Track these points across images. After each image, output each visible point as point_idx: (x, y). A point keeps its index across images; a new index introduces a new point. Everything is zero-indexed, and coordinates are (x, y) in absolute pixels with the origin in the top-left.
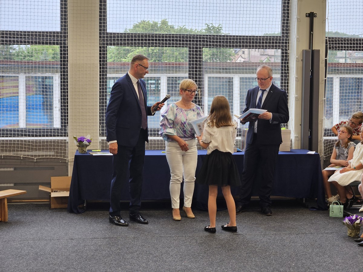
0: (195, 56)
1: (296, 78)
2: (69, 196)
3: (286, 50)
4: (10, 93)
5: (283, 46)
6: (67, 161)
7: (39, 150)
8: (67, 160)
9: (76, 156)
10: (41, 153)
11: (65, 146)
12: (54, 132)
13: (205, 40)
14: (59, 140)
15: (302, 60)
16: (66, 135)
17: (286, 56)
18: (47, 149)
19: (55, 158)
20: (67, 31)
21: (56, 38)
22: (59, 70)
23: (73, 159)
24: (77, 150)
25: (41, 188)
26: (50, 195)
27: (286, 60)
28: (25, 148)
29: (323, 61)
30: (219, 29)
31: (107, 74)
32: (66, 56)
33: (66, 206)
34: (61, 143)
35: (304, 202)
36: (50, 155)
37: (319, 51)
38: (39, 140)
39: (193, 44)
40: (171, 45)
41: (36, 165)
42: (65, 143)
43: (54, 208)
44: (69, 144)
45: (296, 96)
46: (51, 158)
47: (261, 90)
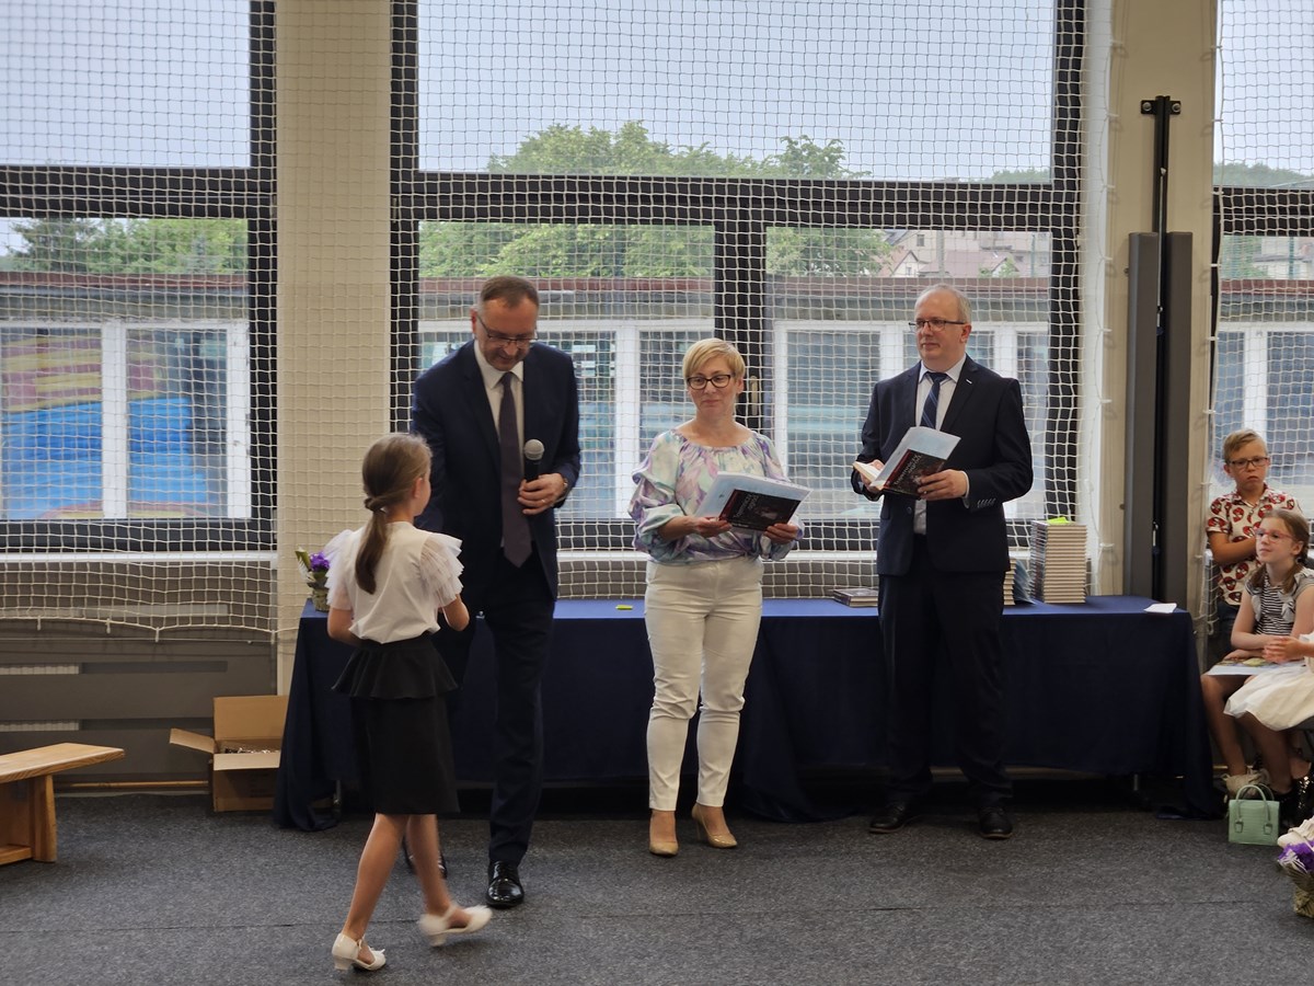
0: (737, 257)
1: (1104, 336)
2: (277, 766)
3: (1069, 233)
4: (69, 393)
5: (1056, 221)
6: (273, 641)
7: (173, 598)
8: (273, 635)
9: (303, 621)
10: (178, 611)
11: (266, 586)
12: (227, 535)
13: (776, 197)
14: (243, 563)
15: (1128, 271)
16: (268, 543)
17: (1070, 257)
18: (199, 596)
19: (228, 630)
20: (272, 168)
21: (233, 192)
22: (245, 308)
23: (293, 631)
24: (310, 600)
25: (179, 738)
26: (212, 765)
27: (1068, 270)
28: (121, 592)
29: (1205, 272)
30: (833, 155)
31: (420, 323)
32: (272, 257)
33: (267, 803)
34: (252, 572)
35: (1136, 788)
36: (210, 619)
37: (1188, 238)
38: (171, 563)
39: (732, 215)
40: (651, 218)
41: (161, 655)
42: (265, 574)
43: (226, 812)
44: (282, 574)
45: (1107, 404)
46: (216, 629)
47: (928, 375)
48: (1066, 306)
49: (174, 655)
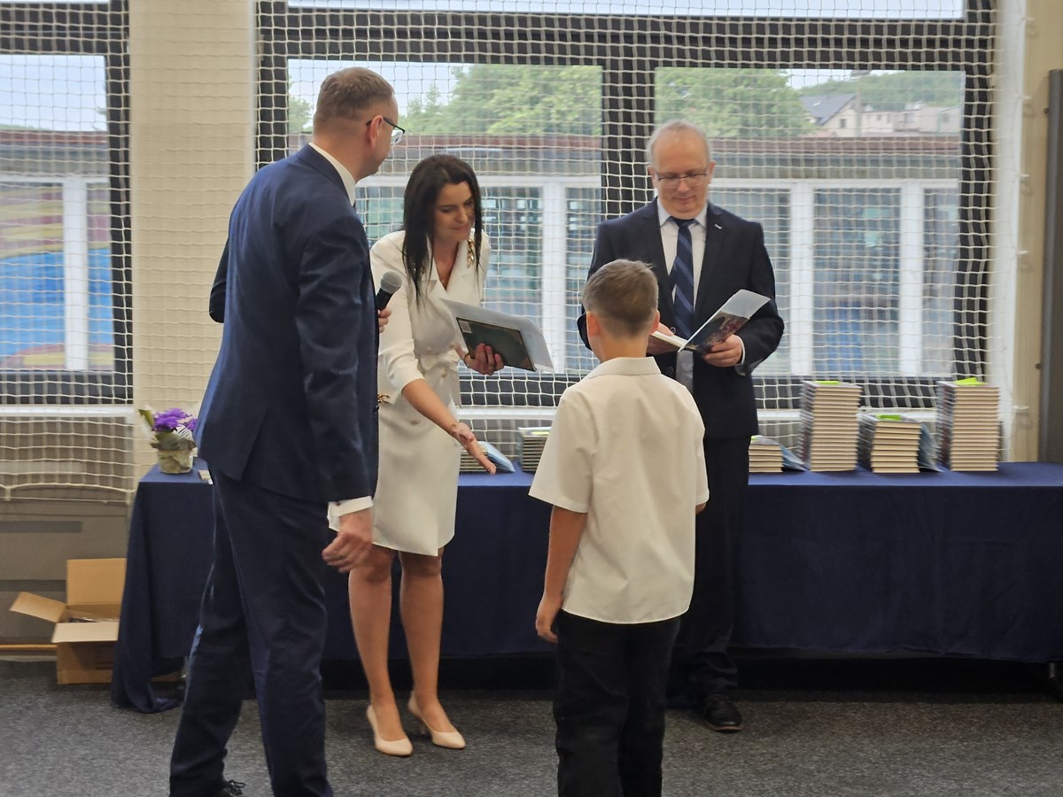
2: (117, 640)
5: (969, 57)
7: (23, 454)
9: (142, 487)
10: (29, 468)
11: (120, 443)
14: (95, 419)
15: (1047, 111)
16: (124, 396)
17: (984, 97)
18: (51, 452)
19: (82, 489)
21: (82, 25)
26: (52, 637)
27: (981, 110)
33: (106, 676)
34: (106, 429)
36: (63, 477)
38: (22, 418)
41: (13, 514)
42: (120, 430)
43: (70, 684)
44: (135, 433)
45: (1023, 255)
46: (69, 488)
47: (672, 219)
48: (978, 150)
49: (26, 514)
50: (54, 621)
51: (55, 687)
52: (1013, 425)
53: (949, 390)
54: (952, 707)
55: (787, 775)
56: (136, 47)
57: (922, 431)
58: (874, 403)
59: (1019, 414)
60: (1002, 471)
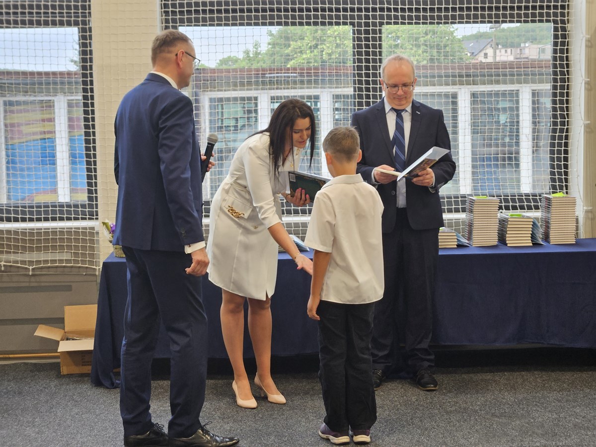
1: (585, 83)
2: (92, 349)
3: (563, 22)
5: (555, 15)
7: (39, 249)
9: (105, 265)
10: (43, 256)
11: (92, 241)
14: (79, 228)
16: (93, 216)
17: (564, 37)
18: (54, 248)
19: (72, 267)
27: (563, 44)
28: (9, 246)
33: (87, 369)
34: (84, 233)
36: (61, 261)
38: (37, 229)
41: (34, 282)
42: (92, 234)
43: (68, 374)
44: (100, 235)
45: (587, 124)
46: (64, 267)
47: (393, 109)
48: (562, 66)
49: (41, 282)
50: (59, 339)
51: (59, 376)
52: (583, 218)
53: (548, 200)
54: (553, 374)
55: (463, 413)
56: (95, 22)
57: (533, 222)
58: (507, 208)
59: (587, 212)
60: (578, 243)
